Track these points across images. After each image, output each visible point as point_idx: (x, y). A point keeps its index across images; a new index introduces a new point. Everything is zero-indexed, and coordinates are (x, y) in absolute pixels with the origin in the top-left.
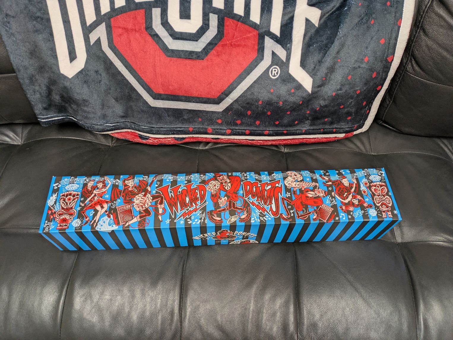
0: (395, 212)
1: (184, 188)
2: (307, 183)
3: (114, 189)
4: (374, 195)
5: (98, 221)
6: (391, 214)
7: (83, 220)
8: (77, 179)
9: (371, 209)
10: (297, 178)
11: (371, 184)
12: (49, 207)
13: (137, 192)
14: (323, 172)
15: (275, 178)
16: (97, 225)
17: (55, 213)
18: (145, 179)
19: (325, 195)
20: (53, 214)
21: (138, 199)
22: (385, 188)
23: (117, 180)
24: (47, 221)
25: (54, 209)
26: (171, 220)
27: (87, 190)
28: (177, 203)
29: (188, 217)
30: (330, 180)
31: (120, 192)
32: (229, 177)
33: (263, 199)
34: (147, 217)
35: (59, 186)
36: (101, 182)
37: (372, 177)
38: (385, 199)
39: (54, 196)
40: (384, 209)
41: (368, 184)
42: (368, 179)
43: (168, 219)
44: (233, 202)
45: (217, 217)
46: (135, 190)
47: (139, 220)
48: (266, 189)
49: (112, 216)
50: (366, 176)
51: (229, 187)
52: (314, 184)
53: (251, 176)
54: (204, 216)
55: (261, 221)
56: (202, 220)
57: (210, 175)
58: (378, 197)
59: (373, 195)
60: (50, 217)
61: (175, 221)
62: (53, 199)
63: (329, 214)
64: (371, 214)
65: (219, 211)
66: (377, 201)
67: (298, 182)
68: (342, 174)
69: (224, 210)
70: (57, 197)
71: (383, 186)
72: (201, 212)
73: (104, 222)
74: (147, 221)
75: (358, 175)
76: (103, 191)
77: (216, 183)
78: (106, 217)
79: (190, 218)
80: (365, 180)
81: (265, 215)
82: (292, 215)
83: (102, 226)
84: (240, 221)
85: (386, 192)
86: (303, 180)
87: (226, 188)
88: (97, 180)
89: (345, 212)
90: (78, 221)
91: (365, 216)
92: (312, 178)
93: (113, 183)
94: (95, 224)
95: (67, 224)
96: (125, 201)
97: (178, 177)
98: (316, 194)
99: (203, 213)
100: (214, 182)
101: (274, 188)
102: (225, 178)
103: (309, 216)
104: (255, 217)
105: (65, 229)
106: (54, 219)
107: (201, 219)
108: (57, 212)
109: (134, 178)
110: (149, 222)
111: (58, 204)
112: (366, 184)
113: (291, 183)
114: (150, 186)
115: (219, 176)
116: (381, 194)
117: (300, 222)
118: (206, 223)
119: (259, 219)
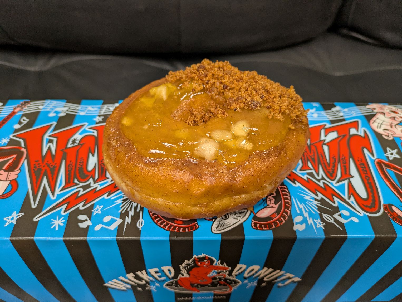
1: (90, 132)
29: (81, 209)
48: (325, 140)
54: (136, 208)
55: (328, 226)
56: (128, 220)
79: (88, 212)
81: (336, 210)
84: (255, 224)
97: (80, 107)
101: (347, 138)
104: (306, 215)
107: (123, 215)
113: (389, 127)
118: (140, 227)
119: (319, 220)
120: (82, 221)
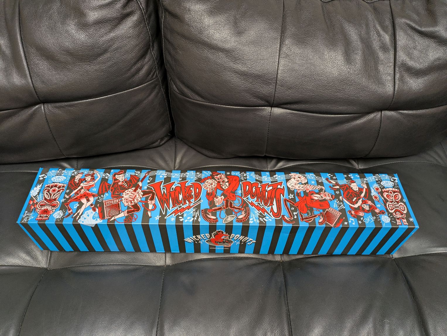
0: (411, 220)
1: (178, 185)
2: (311, 186)
3: (102, 183)
4: (387, 201)
5: (82, 214)
6: (406, 221)
7: (66, 212)
8: (65, 171)
9: (384, 216)
10: (301, 180)
11: (383, 190)
12: (31, 197)
13: (127, 187)
14: (330, 176)
15: (277, 180)
16: (80, 218)
17: (37, 203)
18: (137, 174)
19: (331, 199)
20: (34, 204)
21: (128, 194)
22: (399, 194)
23: (107, 174)
24: (26, 212)
25: (36, 199)
26: (161, 216)
27: (74, 183)
28: (168, 200)
29: (180, 215)
30: (337, 184)
31: (109, 185)
32: (227, 176)
33: (263, 199)
34: (135, 213)
35: (44, 177)
36: (90, 175)
37: (384, 183)
38: (398, 205)
39: (39, 187)
40: (398, 216)
41: (380, 190)
42: (380, 185)
43: (158, 216)
44: (230, 201)
45: (212, 215)
46: (125, 185)
47: (126, 215)
48: (267, 190)
49: (97, 210)
50: (377, 181)
51: (227, 187)
52: (320, 187)
53: (251, 176)
54: (198, 214)
55: (261, 222)
56: (195, 219)
57: (206, 174)
58: (391, 203)
59: (385, 201)
60: (31, 207)
61: (165, 218)
62: (36, 190)
63: (338, 218)
64: (383, 220)
65: (215, 210)
66: (390, 208)
67: (302, 184)
68: (351, 179)
69: (219, 209)
70: (41, 187)
71: (396, 192)
72: (194, 210)
73: (88, 216)
74: (135, 216)
75: (368, 180)
76: (91, 184)
77: (212, 182)
78: (91, 210)
79: (182, 216)
80: (376, 186)
81: (265, 217)
82: (296, 217)
83: (85, 219)
84: (237, 220)
85: (400, 198)
86: (307, 183)
87: (224, 187)
88: (86, 173)
89: (354, 217)
90: (60, 213)
91: (377, 221)
92: (317, 181)
93: (103, 177)
94: (78, 216)
95: (47, 215)
96: (114, 196)
97: (172, 174)
98: (322, 197)
99: (196, 211)
100: (210, 181)
101: (275, 189)
102: (223, 177)
103: (314, 219)
104: (254, 218)
105: (45, 220)
106: (35, 210)
107: (194, 217)
108: (39, 203)
109: (125, 173)
110: (137, 218)
111: (41, 194)
112: (377, 189)
113: (294, 185)
114: (142, 181)
115: (217, 175)
116: (394, 200)
117: (304, 224)
118: (199, 221)
119: (258, 220)
120: (181, 219)
